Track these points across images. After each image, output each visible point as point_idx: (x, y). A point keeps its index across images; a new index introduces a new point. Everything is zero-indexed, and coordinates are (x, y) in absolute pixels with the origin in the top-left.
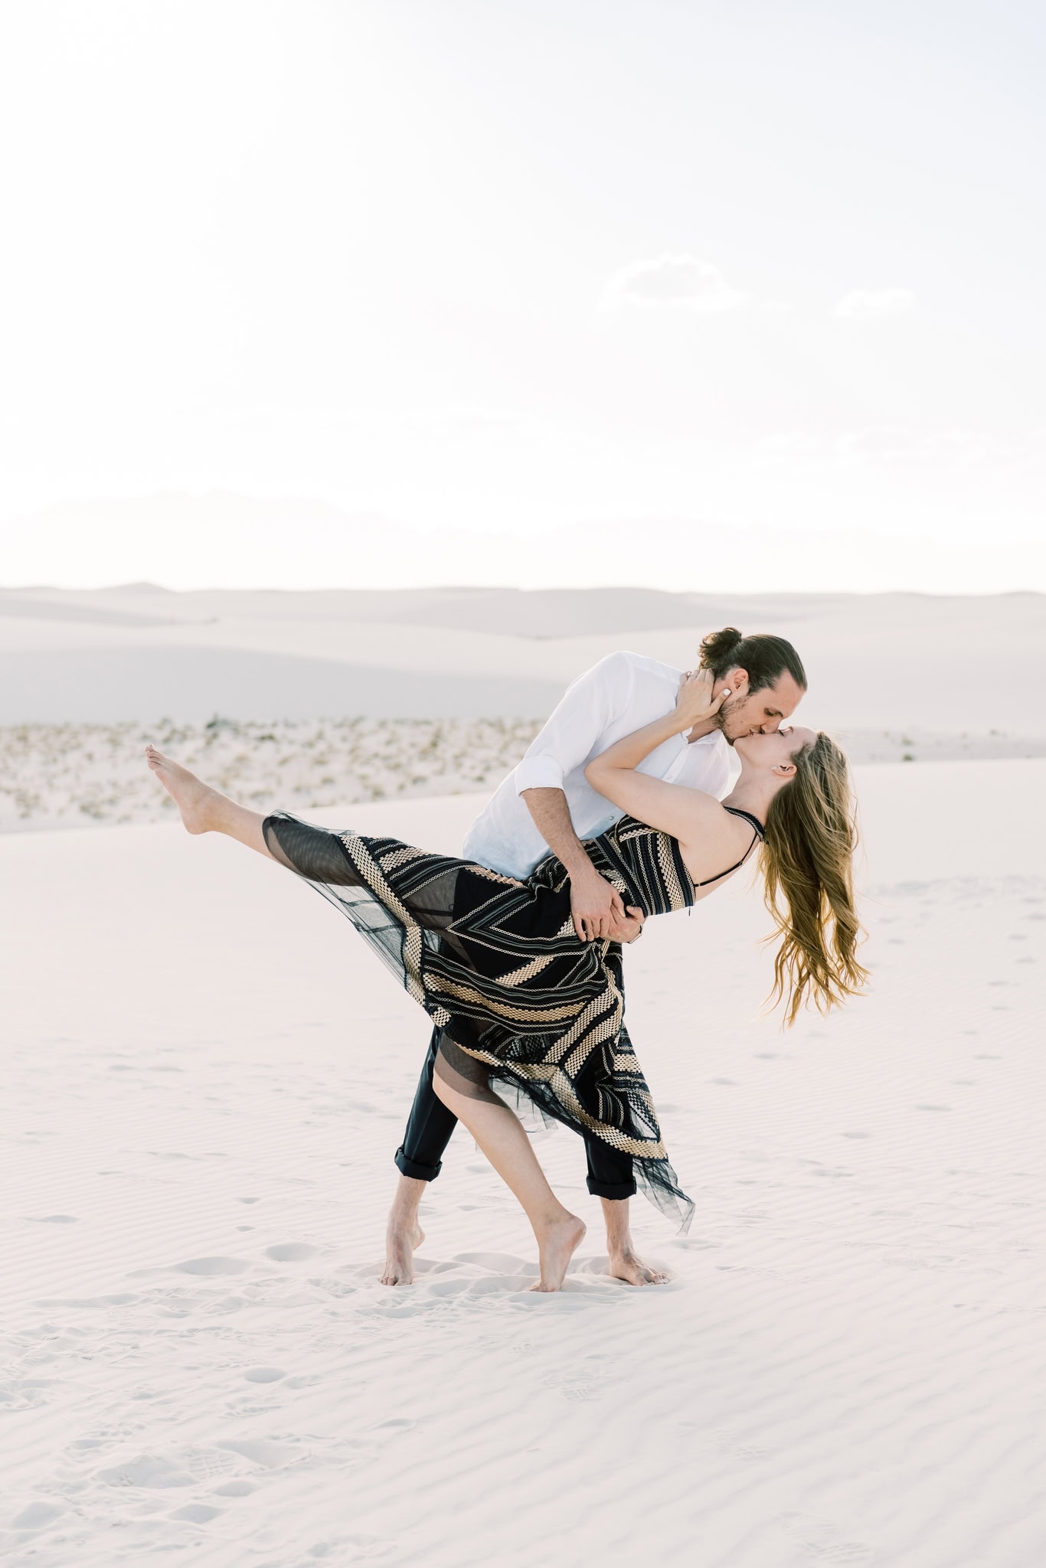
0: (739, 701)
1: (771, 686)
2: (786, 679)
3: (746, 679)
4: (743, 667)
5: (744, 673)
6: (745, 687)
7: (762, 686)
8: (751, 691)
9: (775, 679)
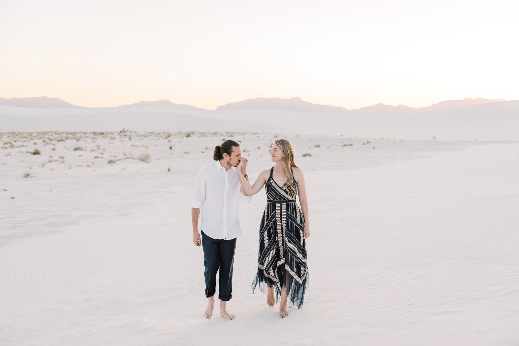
0: (229, 159)
1: (232, 152)
2: (234, 148)
3: (227, 154)
4: (224, 153)
5: (225, 154)
6: (228, 156)
7: (231, 153)
8: (230, 156)
9: (232, 150)
